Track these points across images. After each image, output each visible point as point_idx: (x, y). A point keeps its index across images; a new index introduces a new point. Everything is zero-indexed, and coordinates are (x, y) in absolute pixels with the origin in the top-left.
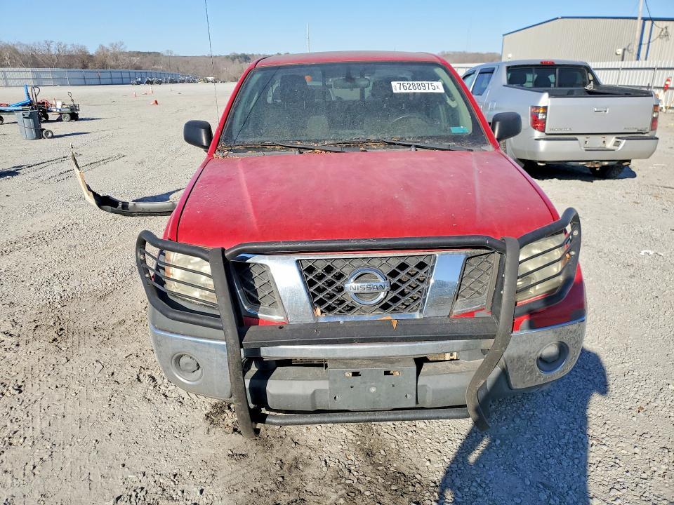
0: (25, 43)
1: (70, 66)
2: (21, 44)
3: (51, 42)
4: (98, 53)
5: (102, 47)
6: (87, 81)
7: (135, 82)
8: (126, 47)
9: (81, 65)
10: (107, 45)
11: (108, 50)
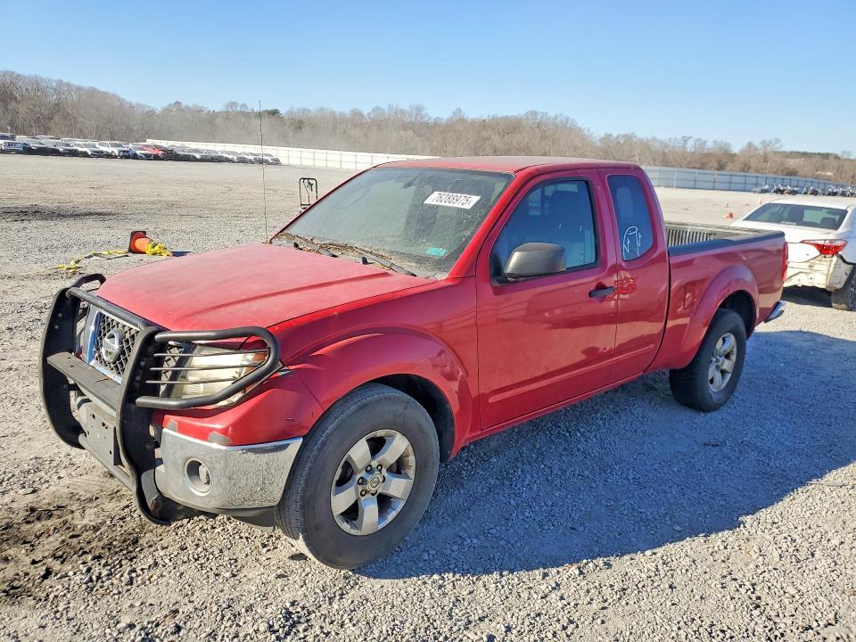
0: (659, 138)
1: (703, 167)
2: (654, 139)
3: (689, 138)
4: (743, 152)
5: (750, 144)
6: (698, 184)
7: (758, 189)
8: (782, 146)
9: (716, 165)
10: (757, 143)
11: (756, 149)
